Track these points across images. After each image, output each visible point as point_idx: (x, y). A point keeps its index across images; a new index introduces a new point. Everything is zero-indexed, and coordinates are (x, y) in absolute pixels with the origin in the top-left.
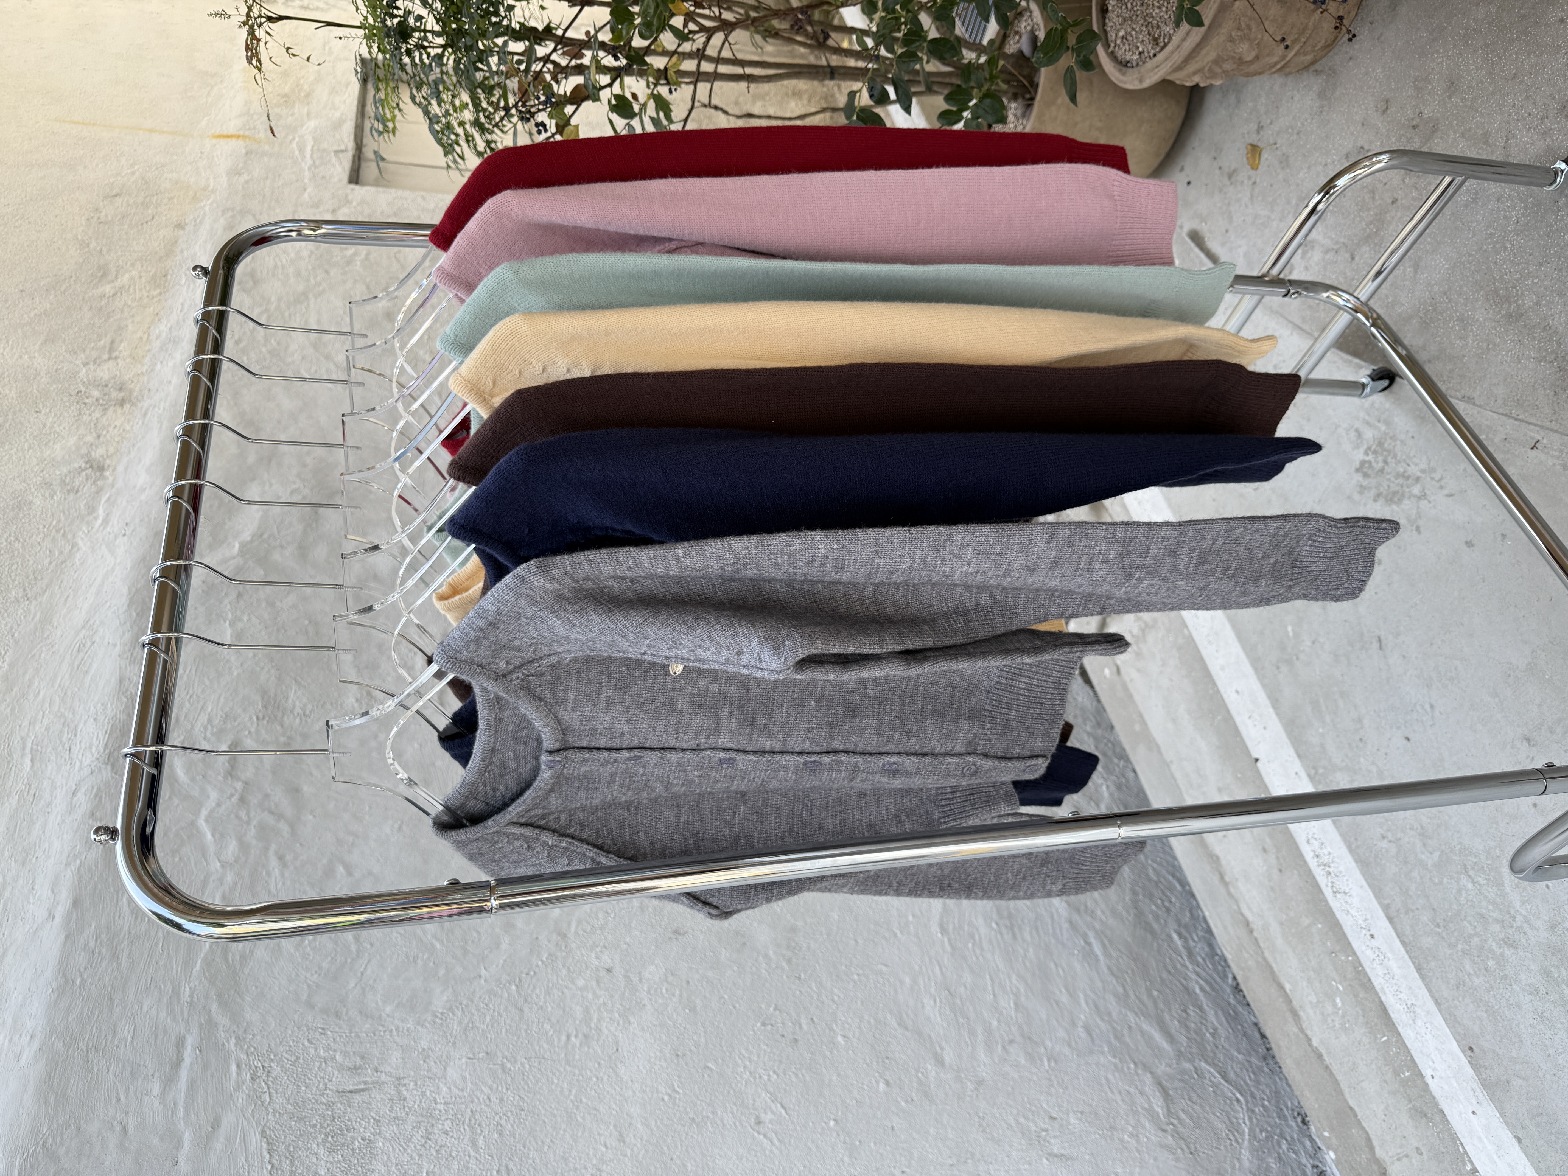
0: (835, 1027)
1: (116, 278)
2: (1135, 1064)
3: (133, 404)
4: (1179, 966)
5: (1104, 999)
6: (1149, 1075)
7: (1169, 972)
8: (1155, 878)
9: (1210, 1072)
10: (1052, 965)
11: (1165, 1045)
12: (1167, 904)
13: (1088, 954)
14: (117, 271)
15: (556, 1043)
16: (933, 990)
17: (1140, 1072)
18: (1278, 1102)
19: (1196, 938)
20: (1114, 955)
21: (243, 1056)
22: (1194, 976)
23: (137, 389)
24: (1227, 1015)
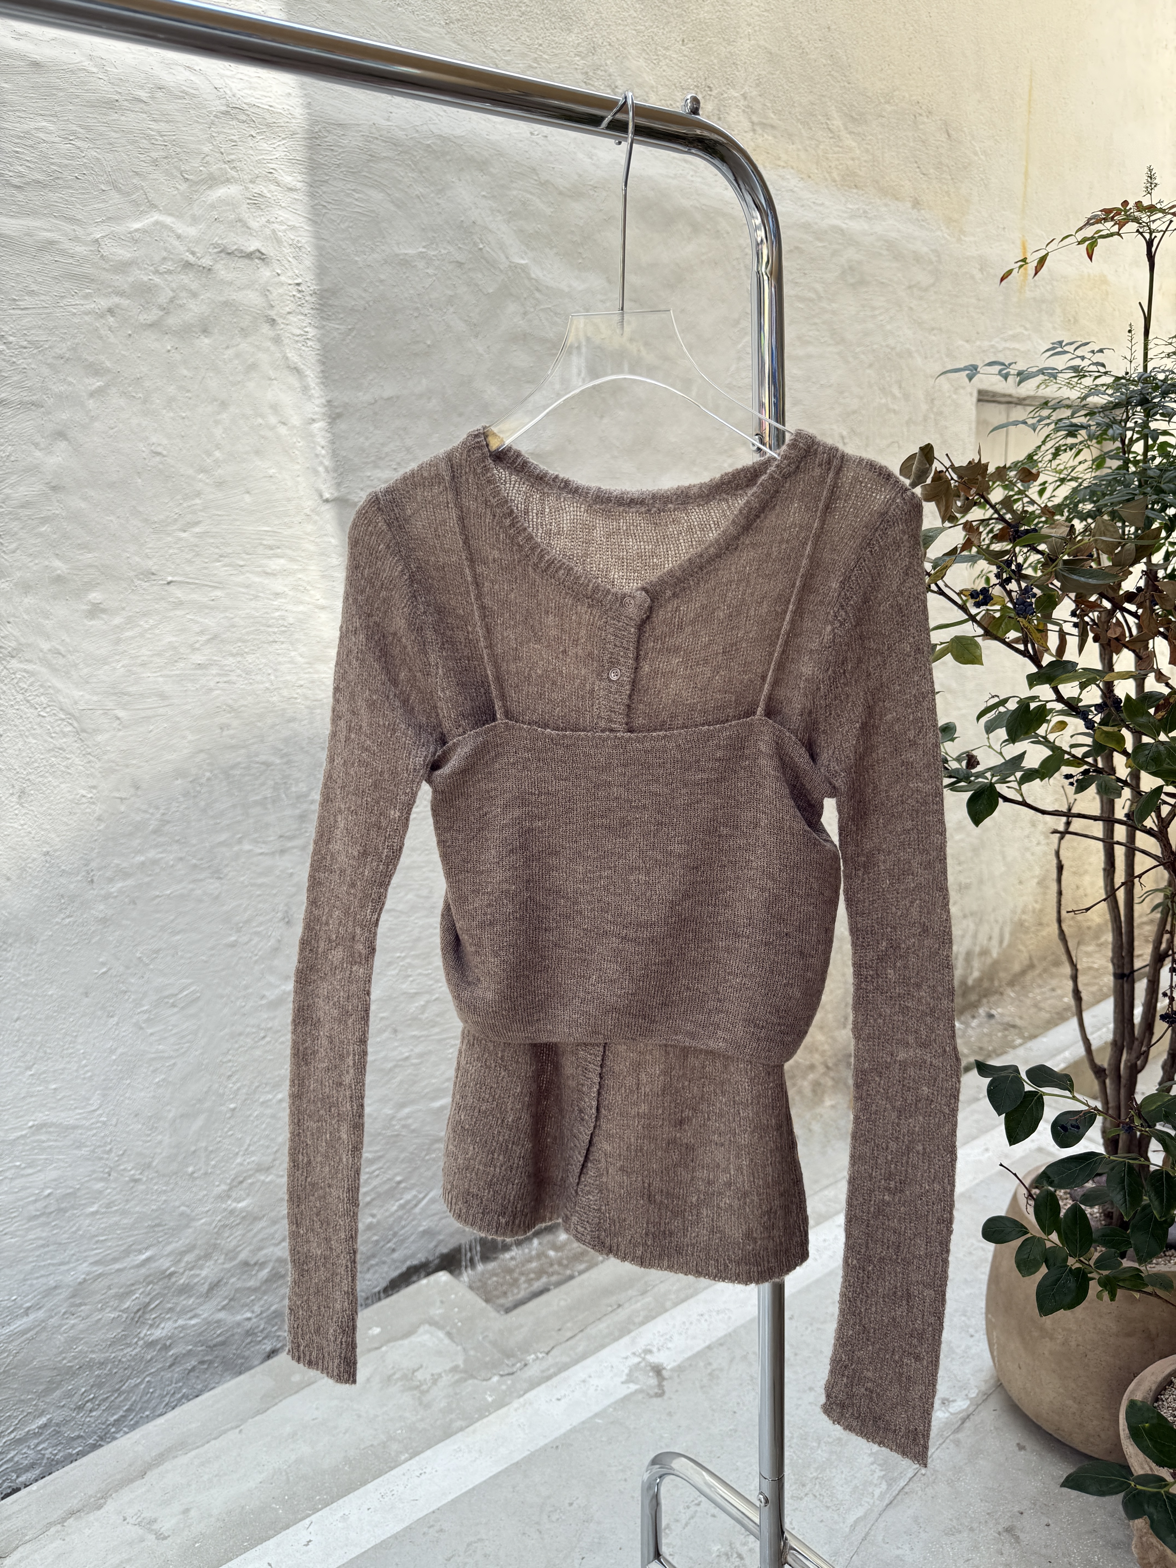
1: (851, 133)
8: (124, 1388)
12: (89, 1405)
13: (10, 1313)
14: (859, 134)
19: (40, 1448)
20: (10, 1347)
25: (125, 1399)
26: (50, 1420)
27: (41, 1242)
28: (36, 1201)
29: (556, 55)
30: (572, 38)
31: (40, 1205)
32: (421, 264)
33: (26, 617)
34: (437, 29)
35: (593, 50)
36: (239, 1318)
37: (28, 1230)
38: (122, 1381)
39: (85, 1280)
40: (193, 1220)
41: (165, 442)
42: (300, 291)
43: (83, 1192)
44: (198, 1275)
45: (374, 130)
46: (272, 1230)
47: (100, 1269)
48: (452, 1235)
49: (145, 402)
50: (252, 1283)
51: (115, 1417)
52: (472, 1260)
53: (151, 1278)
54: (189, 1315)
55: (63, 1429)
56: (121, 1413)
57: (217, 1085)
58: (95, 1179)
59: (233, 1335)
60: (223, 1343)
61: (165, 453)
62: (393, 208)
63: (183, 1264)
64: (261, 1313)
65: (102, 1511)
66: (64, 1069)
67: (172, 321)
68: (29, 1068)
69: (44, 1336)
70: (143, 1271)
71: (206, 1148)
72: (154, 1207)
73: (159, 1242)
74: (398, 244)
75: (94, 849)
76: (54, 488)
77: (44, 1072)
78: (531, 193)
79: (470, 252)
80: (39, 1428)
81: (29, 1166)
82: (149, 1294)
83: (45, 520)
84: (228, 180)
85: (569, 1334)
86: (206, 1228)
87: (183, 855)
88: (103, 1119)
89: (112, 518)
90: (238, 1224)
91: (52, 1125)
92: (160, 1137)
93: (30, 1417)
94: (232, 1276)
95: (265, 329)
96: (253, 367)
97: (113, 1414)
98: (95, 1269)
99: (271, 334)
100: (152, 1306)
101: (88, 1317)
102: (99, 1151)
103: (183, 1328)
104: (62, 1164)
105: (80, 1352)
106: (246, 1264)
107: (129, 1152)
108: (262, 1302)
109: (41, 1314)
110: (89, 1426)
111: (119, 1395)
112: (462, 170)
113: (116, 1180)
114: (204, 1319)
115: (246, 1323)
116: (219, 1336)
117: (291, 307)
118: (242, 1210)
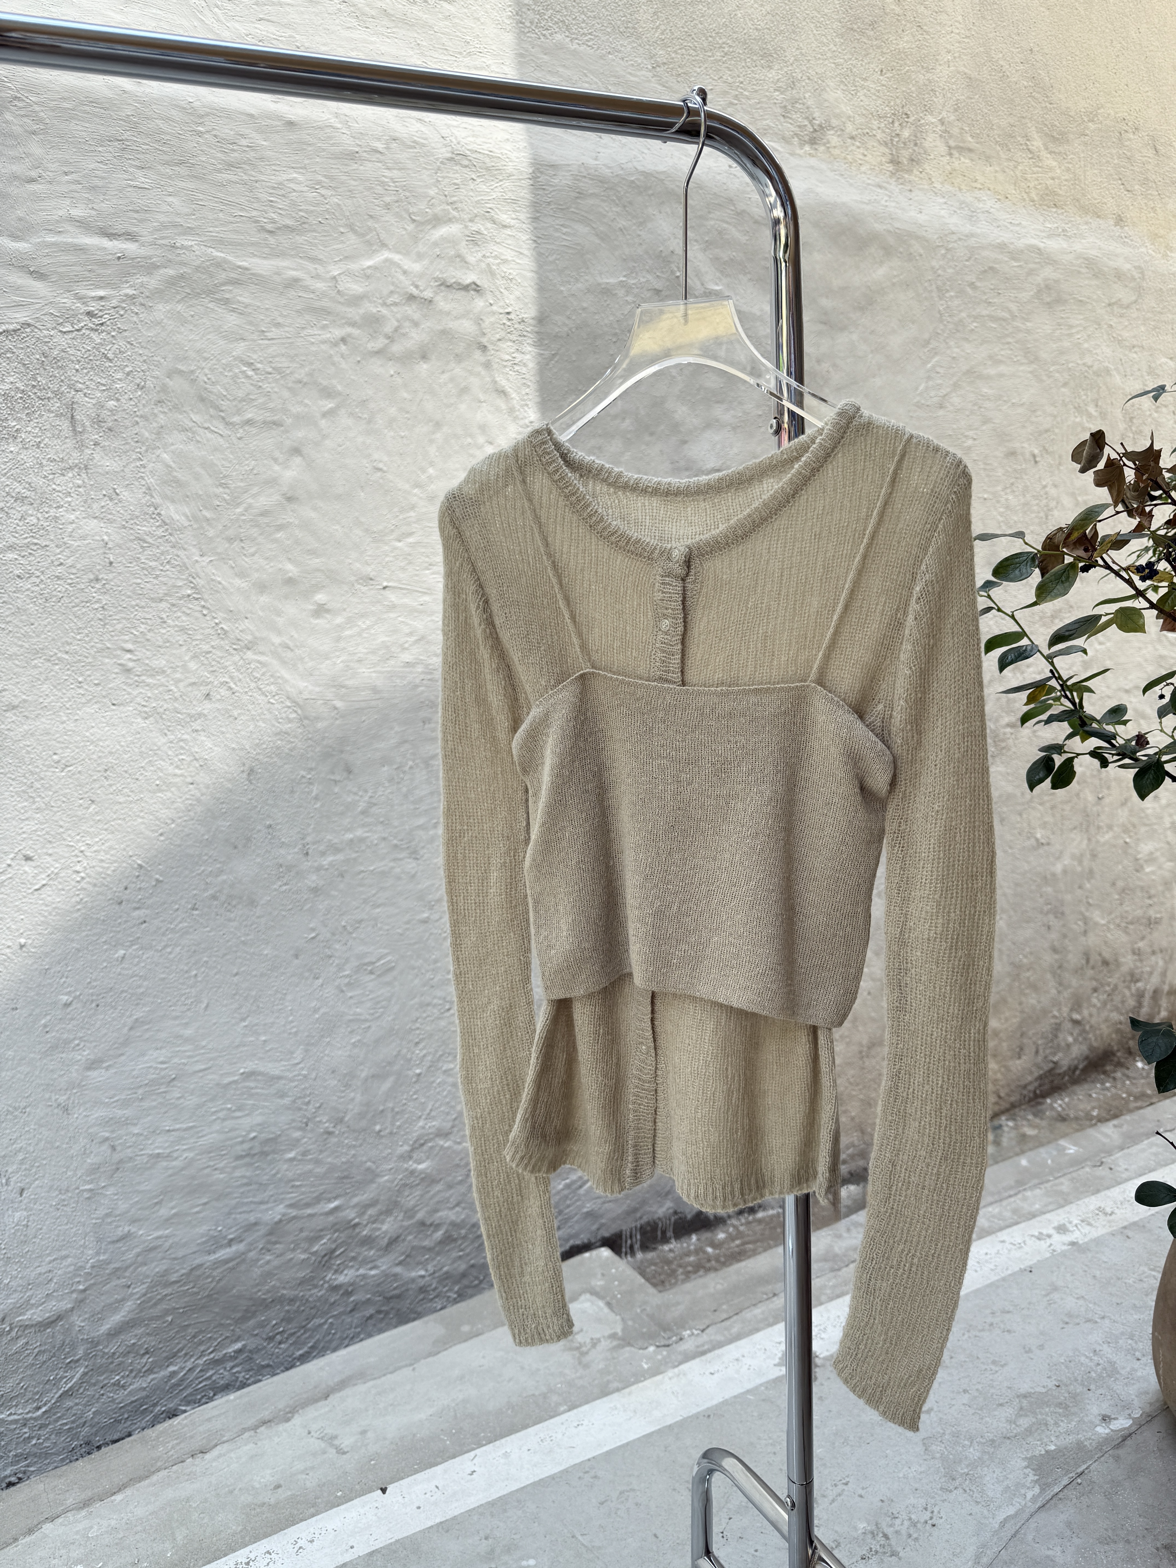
0: (134, 947)
1: (1051, 153)
2: (84, 1290)
3: (893, 174)
4: (202, 1348)
5: (163, 1258)
6: (69, 1306)
7: (194, 1337)
8: (309, 1326)
9: (73, 1377)
10: (205, 1200)
11: (105, 1328)
12: (278, 1337)
13: (216, 1242)
14: (1060, 153)
15: (123, 637)
16: (176, 1060)
17: (74, 1295)
18: (35, 1455)
19: (234, 1370)
20: (215, 1274)
21: (114, 303)
22: (189, 1365)
23: (912, 178)
24: (142, 1401)
25: (310, 1337)
26: (244, 1346)
27: (245, 1181)
28: (242, 1142)
29: (756, 91)
30: (772, 75)
31: (246, 1146)
32: (621, 293)
33: (261, 613)
34: (643, 73)
35: (792, 85)
36: (413, 1274)
37: (235, 1168)
38: (309, 1319)
39: (280, 1221)
40: (378, 1176)
41: (386, 459)
42: (509, 320)
43: (283, 1138)
44: (379, 1229)
45: (582, 170)
46: (447, 1195)
47: (293, 1212)
48: (614, 1220)
49: (369, 422)
50: (426, 1243)
51: (301, 1352)
52: (632, 1247)
53: (337, 1227)
54: (369, 1266)
55: (255, 1356)
56: (306, 1349)
57: (405, 1051)
58: (294, 1128)
59: (407, 1290)
60: (398, 1297)
61: (385, 469)
62: (597, 241)
63: (366, 1217)
64: (434, 1273)
65: (290, 1423)
66: (273, 1023)
67: (396, 348)
68: (243, 1020)
69: (243, 1267)
70: (331, 1218)
71: (393, 1109)
72: (344, 1160)
73: (347, 1194)
74: (601, 274)
75: (309, 825)
76: (290, 499)
77: (256, 1025)
78: (727, 223)
79: (668, 280)
80: (235, 1352)
81: (240, 1109)
82: (335, 1241)
83: (280, 528)
84: (450, 220)
85: (725, 1316)
86: (388, 1184)
87: (383, 835)
88: (304, 1072)
89: (337, 527)
90: (418, 1185)
91: (260, 1074)
92: (352, 1095)
93: (228, 1341)
94: (410, 1234)
95: (478, 355)
96: (465, 390)
97: (299, 1349)
98: (290, 1211)
99: (483, 359)
100: (338, 1253)
101: (281, 1255)
102: (299, 1102)
103: (364, 1277)
104: (266, 1111)
105: (274, 1286)
106: (422, 1224)
107: (324, 1106)
108: (435, 1262)
109: (241, 1247)
110: (277, 1357)
111: (305, 1333)
112: (663, 203)
113: (312, 1131)
114: (383, 1271)
115: (420, 1280)
116: (395, 1289)
117: (503, 334)
118: (422, 1172)
